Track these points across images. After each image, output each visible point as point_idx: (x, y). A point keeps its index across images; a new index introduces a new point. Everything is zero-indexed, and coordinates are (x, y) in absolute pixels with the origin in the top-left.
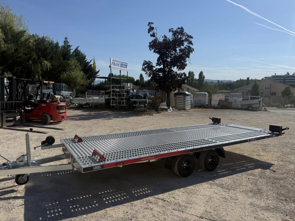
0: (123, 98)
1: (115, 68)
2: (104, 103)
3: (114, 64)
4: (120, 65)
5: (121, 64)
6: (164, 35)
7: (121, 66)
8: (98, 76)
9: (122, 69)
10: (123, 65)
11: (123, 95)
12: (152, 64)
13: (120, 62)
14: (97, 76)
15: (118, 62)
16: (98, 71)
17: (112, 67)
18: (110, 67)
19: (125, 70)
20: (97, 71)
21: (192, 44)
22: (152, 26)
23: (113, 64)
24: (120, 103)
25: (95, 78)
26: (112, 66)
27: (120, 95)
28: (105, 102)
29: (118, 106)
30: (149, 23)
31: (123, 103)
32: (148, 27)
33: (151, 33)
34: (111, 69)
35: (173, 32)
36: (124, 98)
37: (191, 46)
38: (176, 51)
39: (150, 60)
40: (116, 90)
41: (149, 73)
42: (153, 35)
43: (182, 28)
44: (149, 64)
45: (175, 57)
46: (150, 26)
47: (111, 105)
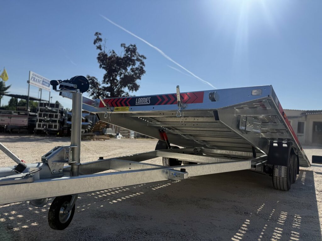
0: (55, 119)
1: (35, 84)
2: (25, 125)
3: (34, 80)
4: (41, 82)
5: (43, 81)
6: (113, 51)
7: (42, 84)
8: (7, 92)
9: (43, 87)
10: (45, 82)
11: (56, 116)
12: (97, 81)
13: (41, 78)
14: (5, 93)
15: (39, 78)
16: (8, 87)
17: (31, 83)
18: (28, 82)
19: (47, 89)
20: (6, 86)
21: (144, 65)
22: (100, 37)
23: (32, 79)
24: (50, 126)
25: (3, 95)
26: (31, 81)
27: (51, 116)
28: (28, 124)
29: (48, 131)
30: (97, 33)
31: (55, 127)
32: (95, 37)
33: (98, 44)
34: (30, 86)
35: (125, 47)
36: (57, 119)
37: (143, 67)
38: (126, 70)
39: (94, 76)
40: (47, 108)
41: (92, 91)
42: (99, 48)
43: (135, 46)
44: (93, 81)
45: (125, 76)
46: (98, 37)
47: (37, 128)
